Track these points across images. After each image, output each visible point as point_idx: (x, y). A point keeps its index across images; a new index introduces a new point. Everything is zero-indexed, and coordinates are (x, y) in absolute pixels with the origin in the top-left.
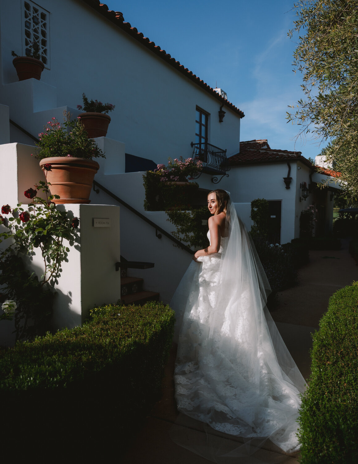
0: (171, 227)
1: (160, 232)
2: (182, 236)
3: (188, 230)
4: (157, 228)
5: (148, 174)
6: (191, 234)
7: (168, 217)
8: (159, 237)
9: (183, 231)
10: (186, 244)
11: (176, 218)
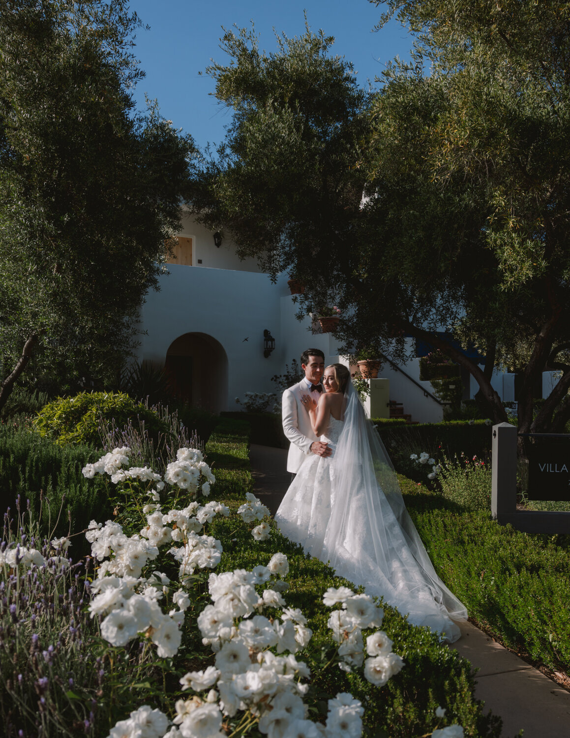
0: (432, 390)
1: (427, 394)
2: (437, 395)
3: (440, 392)
4: (425, 391)
5: (422, 359)
6: (441, 394)
7: (431, 384)
8: (427, 396)
9: (438, 392)
10: (439, 399)
11: (435, 385)
